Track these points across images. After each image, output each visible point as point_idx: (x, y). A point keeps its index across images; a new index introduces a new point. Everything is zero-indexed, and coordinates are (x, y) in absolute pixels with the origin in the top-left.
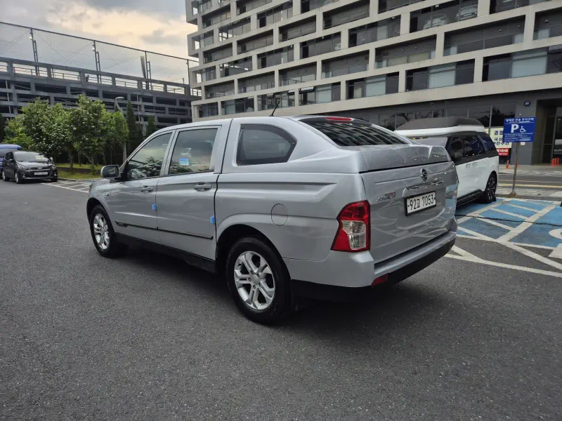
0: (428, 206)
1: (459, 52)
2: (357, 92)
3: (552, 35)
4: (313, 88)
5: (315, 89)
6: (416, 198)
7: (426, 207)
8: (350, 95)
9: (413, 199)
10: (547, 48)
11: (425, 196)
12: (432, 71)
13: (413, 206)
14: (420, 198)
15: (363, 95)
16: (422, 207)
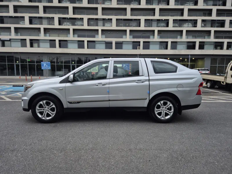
1: (78, 37)
2: (35, 45)
3: (106, 37)
4: (9, 39)
5: (10, 40)
8: (32, 46)
10: (105, 41)
12: (69, 42)
15: (39, 46)
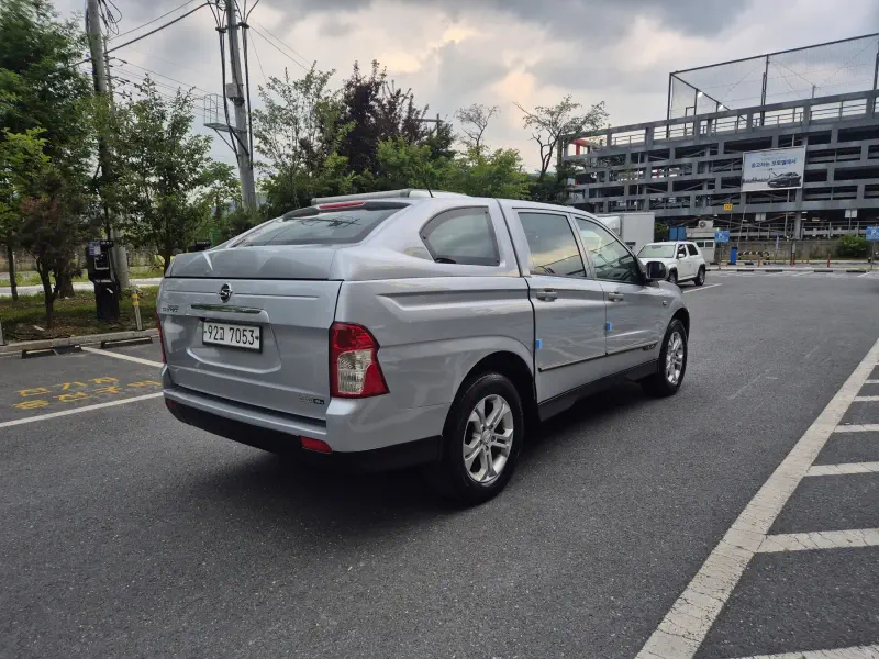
0: (241, 345)
6: (219, 325)
7: (234, 343)
9: (213, 325)
11: (236, 327)
13: (214, 333)
14: (227, 327)
16: (226, 342)
